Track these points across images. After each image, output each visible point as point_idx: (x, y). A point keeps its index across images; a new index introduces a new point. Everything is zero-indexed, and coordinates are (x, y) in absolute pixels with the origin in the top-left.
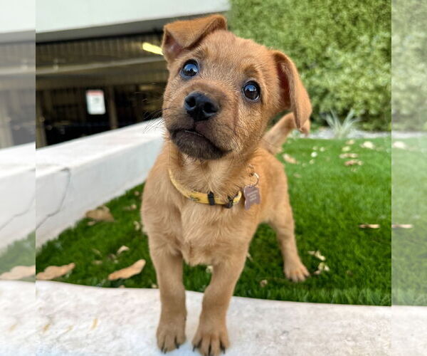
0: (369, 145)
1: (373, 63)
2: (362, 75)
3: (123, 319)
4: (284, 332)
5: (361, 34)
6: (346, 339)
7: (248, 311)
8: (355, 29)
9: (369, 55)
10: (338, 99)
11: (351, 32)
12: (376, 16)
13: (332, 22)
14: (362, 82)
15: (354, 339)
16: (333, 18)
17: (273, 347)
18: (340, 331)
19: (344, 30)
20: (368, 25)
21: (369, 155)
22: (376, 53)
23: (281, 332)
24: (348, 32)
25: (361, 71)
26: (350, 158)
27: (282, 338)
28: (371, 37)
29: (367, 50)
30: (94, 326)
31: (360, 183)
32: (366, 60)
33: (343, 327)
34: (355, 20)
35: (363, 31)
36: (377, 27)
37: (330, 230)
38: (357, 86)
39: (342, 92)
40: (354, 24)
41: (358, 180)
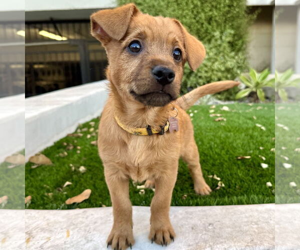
0: (226, 108)
1: (223, 52)
2: (216, 60)
3: (90, 228)
4: (210, 224)
5: (214, 31)
6: (251, 224)
7: (181, 214)
8: (210, 27)
9: (220, 45)
10: (200, 77)
11: (207, 29)
12: (224, 18)
13: (194, 21)
14: (216, 65)
15: (256, 224)
16: (195, 18)
17: (205, 234)
18: (246, 220)
19: (202, 27)
20: (218, 25)
21: (229, 115)
22: (225, 45)
23: (207, 225)
24: (205, 29)
25: (216, 57)
26: (217, 117)
27: (210, 227)
28: (222, 33)
29: (219, 42)
30: (68, 236)
31: (230, 131)
32: (218, 50)
33: (246, 217)
34: (210, 20)
35: (215, 29)
36: (225, 26)
37: (218, 161)
38: (213, 68)
39: (203, 72)
40: (209, 24)
41: (227, 130)
